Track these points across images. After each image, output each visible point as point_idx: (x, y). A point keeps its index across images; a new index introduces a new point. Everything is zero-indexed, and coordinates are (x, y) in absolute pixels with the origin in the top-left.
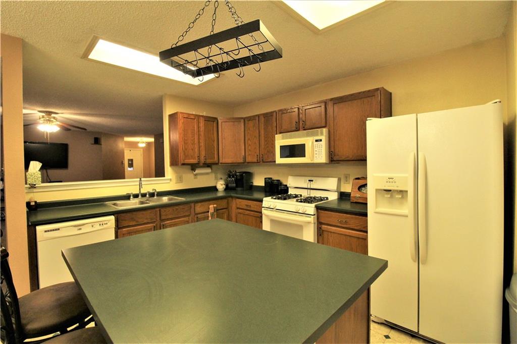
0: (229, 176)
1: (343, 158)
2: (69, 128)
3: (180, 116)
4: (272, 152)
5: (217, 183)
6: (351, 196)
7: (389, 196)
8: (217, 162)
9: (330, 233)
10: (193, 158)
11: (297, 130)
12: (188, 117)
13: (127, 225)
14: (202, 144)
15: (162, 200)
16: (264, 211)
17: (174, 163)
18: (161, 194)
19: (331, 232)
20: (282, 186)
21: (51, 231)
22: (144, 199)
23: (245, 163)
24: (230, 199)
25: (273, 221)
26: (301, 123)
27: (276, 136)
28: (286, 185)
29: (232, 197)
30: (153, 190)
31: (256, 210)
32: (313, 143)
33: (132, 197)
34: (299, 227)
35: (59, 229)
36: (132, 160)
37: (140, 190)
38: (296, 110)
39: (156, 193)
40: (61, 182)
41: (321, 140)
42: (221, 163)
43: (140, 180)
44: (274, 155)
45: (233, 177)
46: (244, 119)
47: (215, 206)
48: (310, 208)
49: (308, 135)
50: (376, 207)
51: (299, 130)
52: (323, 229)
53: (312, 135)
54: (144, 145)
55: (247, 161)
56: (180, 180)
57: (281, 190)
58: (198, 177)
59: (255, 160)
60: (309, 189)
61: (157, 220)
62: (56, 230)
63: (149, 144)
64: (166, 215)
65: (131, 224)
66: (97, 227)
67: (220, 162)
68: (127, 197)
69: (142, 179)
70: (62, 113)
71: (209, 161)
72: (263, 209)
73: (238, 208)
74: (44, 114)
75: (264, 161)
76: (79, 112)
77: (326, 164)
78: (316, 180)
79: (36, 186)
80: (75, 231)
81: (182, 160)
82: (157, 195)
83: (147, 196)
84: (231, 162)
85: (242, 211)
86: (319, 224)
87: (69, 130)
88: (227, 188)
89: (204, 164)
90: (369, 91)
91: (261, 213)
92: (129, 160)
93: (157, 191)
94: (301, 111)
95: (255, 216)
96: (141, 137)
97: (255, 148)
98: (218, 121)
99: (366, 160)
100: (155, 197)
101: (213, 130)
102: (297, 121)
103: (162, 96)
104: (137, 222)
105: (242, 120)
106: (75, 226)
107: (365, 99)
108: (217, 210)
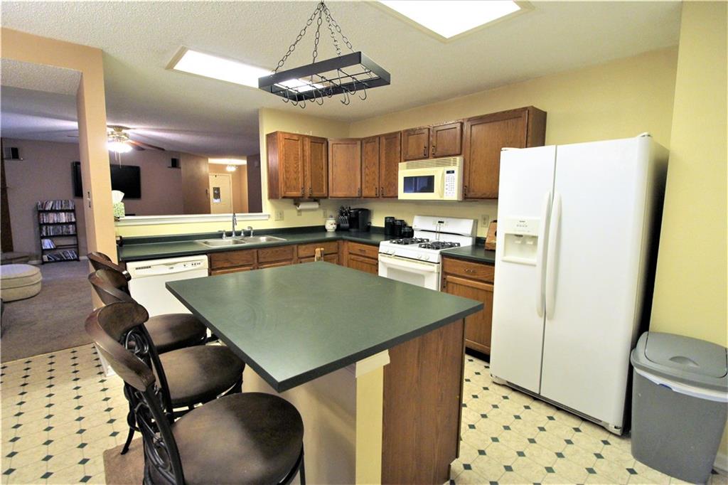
0: (342, 214)
1: (479, 195)
2: (143, 147)
3: (281, 137)
4: (394, 185)
5: (325, 222)
6: (487, 241)
7: (519, 242)
8: (326, 195)
9: (455, 285)
10: (296, 189)
11: (426, 157)
12: (290, 138)
13: (220, 266)
14: (308, 173)
15: (260, 240)
16: (380, 257)
17: (272, 196)
18: (259, 233)
19: (457, 284)
20: (406, 228)
21: (142, 268)
22: (238, 238)
23: (361, 197)
24: (341, 242)
25: (390, 269)
26: (431, 148)
27: (400, 164)
28: (411, 227)
29: (344, 240)
30: (249, 227)
31: (371, 256)
32: (443, 174)
33: (224, 235)
34: (421, 276)
35: (150, 267)
36: (218, 189)
37: (233, 227)
38: (426, 131)
39: (252, 232)
40: (134, 215)
41: (453, 172)
42: (331, 197)
43: (234, 216)
44: (396, 188)
45: (346, 215)
46: (361, 140)
47: (322, 249)
48: (435, 255)
49: (438, 165)
50: (505, 255)
51: (428, 158)
52: (449, 280)
53: (444, 165)
54: (233, 169)
55: (364, 195)
56: (280, 216)
57: (405, 233)
58: (303, 213)
59: (373, 194)
60: (438, 232)
61: (254, 263)
62: (147, 267)
63: (239, 167)
64: (264, 258)
65: (225, 266)
66: (189, 267)
67: (331, 195)
68: (219, 236)
69: (236, 214)
70: (134, 129)
71: (316, 194)
72: (379, 255)
73: (350, 253)
74: (112, 130)
75: (385, 195)
76: (155, 127)
77: (459, 202)
78: (447, 222)
79: (120, 219)
80: (166, 270)
81: (283, 193)
82: (254, 235)
83: (242, 234)
84: (343, 196)
85: (356, 257)
86: (444, 274)
87: (143, 149)
88: (339, 229)
89: (309, 197)
90: (515, 110)
91: (377, 259)
92: (215, 189)
93: (254, 229)
94: (431, 133)
95: (370, 264)
96: (230, 158)
97: (374, 179)
98: (327, 143)
99: (497, 198)
100: (252, 237)
101: (322, 155)
102: (427, 145)
103: (258, 110)
104: (232, 263)
105: (359, 143)
106: (166, 264)
107: (509, 121)
108: (325, 255)
